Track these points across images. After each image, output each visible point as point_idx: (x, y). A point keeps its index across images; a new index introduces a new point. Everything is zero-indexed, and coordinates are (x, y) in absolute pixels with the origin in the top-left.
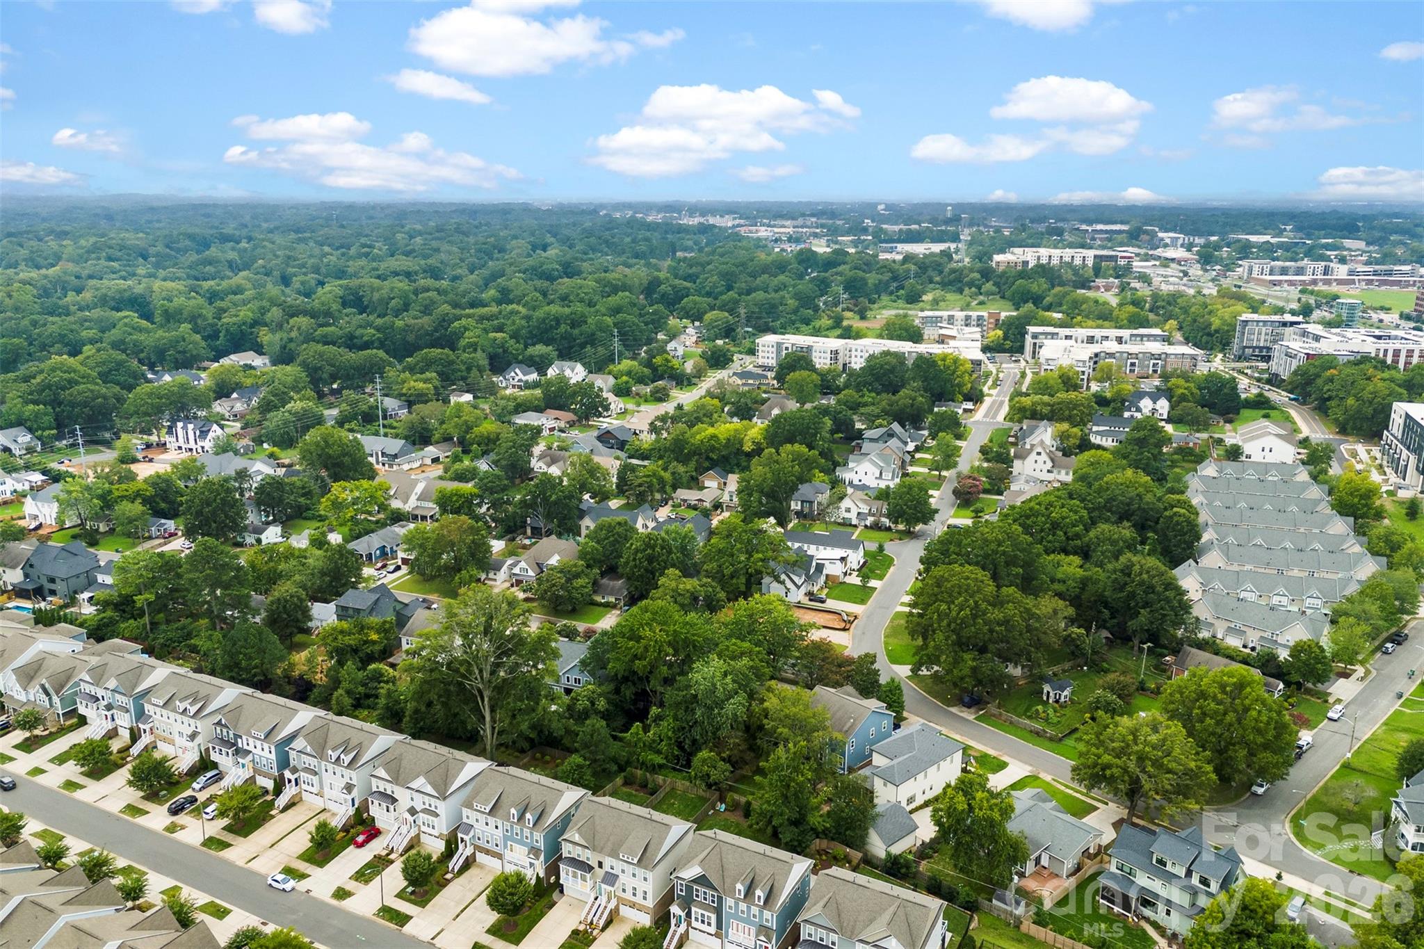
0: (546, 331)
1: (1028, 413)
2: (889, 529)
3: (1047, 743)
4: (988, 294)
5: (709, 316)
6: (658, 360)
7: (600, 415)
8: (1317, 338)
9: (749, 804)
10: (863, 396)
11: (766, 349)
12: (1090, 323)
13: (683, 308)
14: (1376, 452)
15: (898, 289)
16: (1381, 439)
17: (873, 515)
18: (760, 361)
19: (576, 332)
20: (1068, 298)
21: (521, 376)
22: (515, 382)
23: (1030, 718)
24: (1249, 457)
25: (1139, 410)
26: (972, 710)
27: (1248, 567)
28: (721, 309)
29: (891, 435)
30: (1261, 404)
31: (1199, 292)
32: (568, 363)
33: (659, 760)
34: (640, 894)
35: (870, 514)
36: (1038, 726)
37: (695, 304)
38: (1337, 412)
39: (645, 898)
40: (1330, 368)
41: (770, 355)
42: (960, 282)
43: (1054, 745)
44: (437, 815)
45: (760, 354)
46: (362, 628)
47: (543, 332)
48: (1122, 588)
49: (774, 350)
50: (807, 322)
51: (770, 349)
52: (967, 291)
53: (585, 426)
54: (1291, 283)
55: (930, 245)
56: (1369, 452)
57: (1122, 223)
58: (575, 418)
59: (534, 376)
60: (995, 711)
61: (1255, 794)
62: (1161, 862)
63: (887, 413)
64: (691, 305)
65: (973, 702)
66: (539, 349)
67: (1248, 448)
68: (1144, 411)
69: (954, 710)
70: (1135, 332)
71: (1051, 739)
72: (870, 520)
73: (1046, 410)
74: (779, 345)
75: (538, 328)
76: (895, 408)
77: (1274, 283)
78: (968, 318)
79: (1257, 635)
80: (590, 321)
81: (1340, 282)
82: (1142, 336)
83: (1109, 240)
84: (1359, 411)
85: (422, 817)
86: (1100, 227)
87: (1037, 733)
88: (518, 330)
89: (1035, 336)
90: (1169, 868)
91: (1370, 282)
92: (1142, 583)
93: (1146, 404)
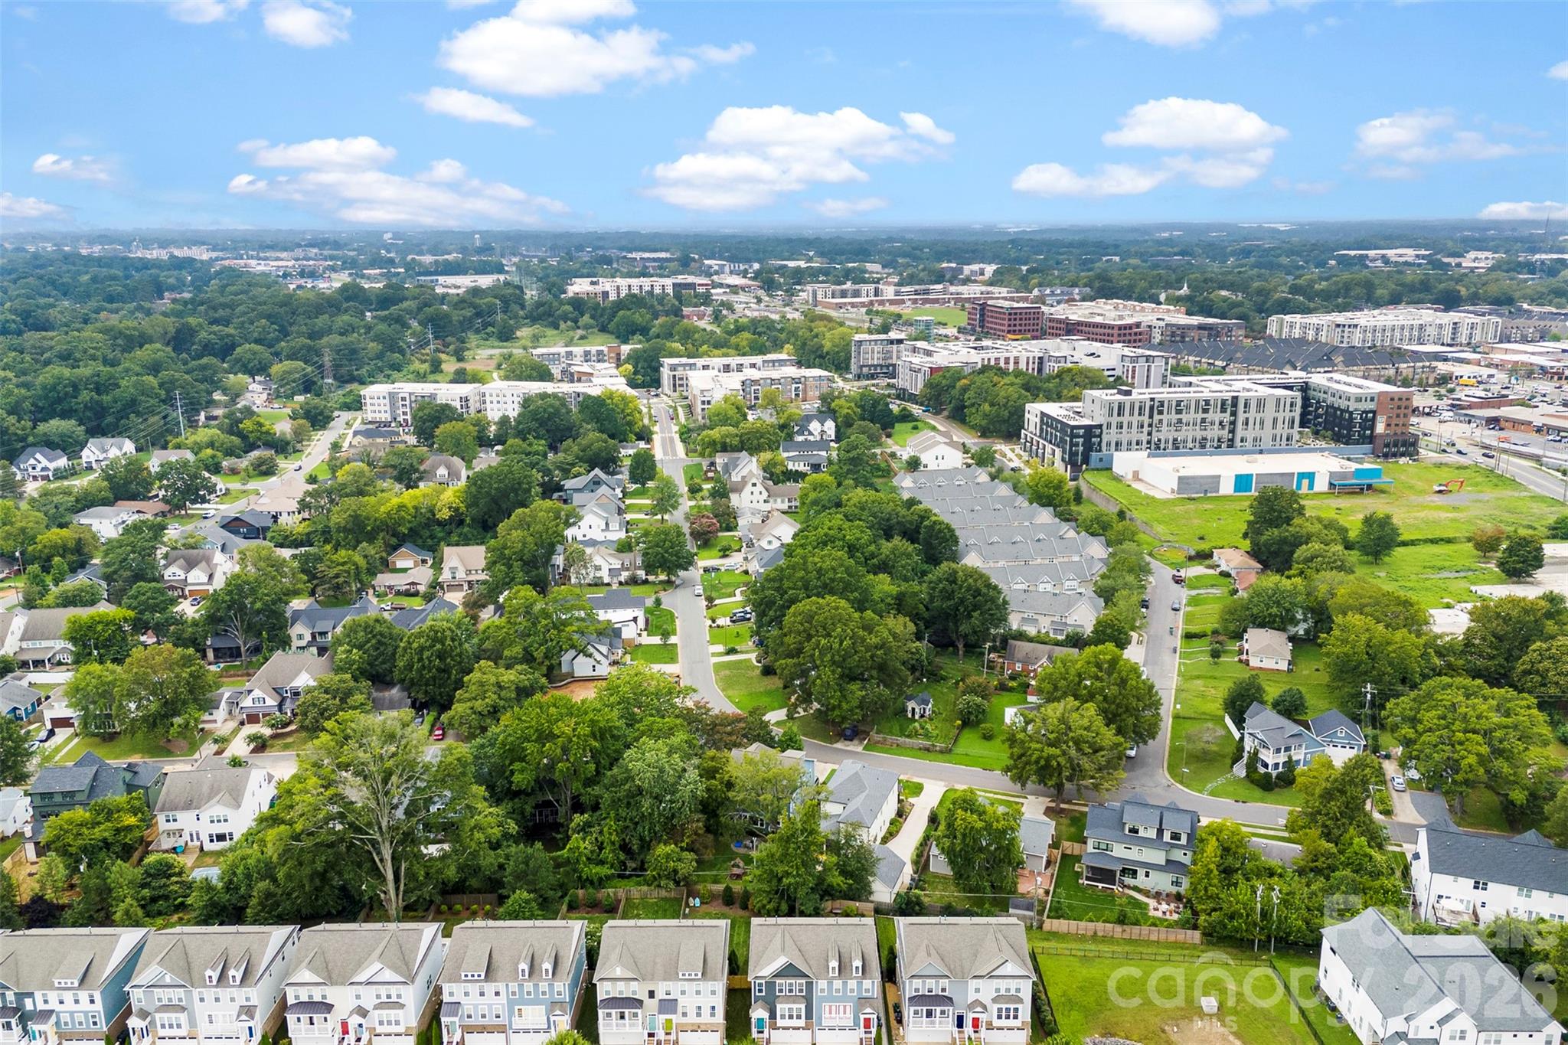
0: (59, 400)
1: (719, 447)
2: (646, 582)
3: (940, 756)
4: (586, 327)
5: (276, 369)
6: (247, 425)
7: (204, 500)
8: (929, 353)
9: (728, 889)
10: (530, 445)
11: (375, 401)
12: (716, 352)
13: (238, 360)
14: (1017, 448)
15: (486, 325)
16: (1019, 437)
17: (628, 569)
18: (370, 417)
19: (106, 399)
20: (677, 328)
21: (45, 462)
22: (37, 473)
23: (908, 736)
24: (926, 466)
25: (811, 433)
26: (856, 742)
27: (1001, 563)
28: (292, 357)
29: (597, 483)
30: (906, 417)
31: (784, 317)
32: (111, 440)
33: (605, 871)
34: (705, 1011)
35: (623, 568)
36: (923, 742)
37: (255, 353)
38: (976, 419)
39: (713, 1015)
40: (959, 379)
41: (383, 408)
42: (550, 315)
43: (947, 757)
44: (402, 1006)
45: (369, 408)
46: (110, 813)
47: (54, 403)
48: (950, 596)
49: (387, 401)
50: (397, 368)
51: (382, 401)
52: (563, 325)
53: (182, 517)
54: (853, 305)
55: (476, 277)
56: (1013, 451)
57: (666, 251)
58: (167, 508)
59: (63, 462)
60: (879, 737)
61: (1129, 758)
62: (1134, 831)
63: (581, 460)
64: (249, 356)
65: (854, 734)
66: (55, 426)
67: (926, 458)
68: (816, 433)
69: (839, 745)
70: (766, 358)
71: (941, 752)
72: (624, 576)
73: (736, 441)
74: (392, 396)
75: (46, 397)
76: (589, 453)
77: (840, 306)
78: (587, 353)
79: (1049, 620)
80: (123, 383)
81: (892, 302)
82: (774, 361)
83: (661, 268)
84: (998, 416)
85: (375, 1015)
86: (647, 255)
87: (928, 750)
88: (18, 403)
89: (673, 368)
90: (1142, 833)
91: (915, 301)
92: (969, 589)
93: (815, 426)
